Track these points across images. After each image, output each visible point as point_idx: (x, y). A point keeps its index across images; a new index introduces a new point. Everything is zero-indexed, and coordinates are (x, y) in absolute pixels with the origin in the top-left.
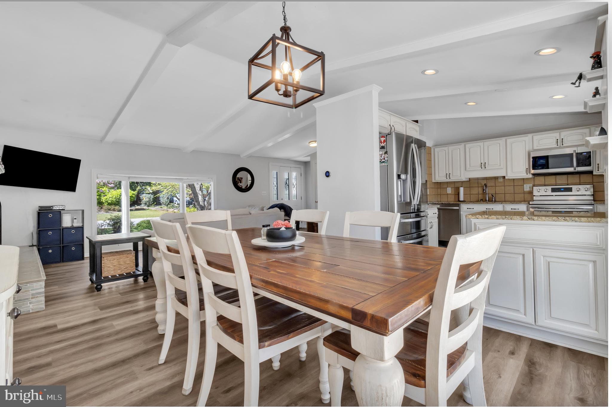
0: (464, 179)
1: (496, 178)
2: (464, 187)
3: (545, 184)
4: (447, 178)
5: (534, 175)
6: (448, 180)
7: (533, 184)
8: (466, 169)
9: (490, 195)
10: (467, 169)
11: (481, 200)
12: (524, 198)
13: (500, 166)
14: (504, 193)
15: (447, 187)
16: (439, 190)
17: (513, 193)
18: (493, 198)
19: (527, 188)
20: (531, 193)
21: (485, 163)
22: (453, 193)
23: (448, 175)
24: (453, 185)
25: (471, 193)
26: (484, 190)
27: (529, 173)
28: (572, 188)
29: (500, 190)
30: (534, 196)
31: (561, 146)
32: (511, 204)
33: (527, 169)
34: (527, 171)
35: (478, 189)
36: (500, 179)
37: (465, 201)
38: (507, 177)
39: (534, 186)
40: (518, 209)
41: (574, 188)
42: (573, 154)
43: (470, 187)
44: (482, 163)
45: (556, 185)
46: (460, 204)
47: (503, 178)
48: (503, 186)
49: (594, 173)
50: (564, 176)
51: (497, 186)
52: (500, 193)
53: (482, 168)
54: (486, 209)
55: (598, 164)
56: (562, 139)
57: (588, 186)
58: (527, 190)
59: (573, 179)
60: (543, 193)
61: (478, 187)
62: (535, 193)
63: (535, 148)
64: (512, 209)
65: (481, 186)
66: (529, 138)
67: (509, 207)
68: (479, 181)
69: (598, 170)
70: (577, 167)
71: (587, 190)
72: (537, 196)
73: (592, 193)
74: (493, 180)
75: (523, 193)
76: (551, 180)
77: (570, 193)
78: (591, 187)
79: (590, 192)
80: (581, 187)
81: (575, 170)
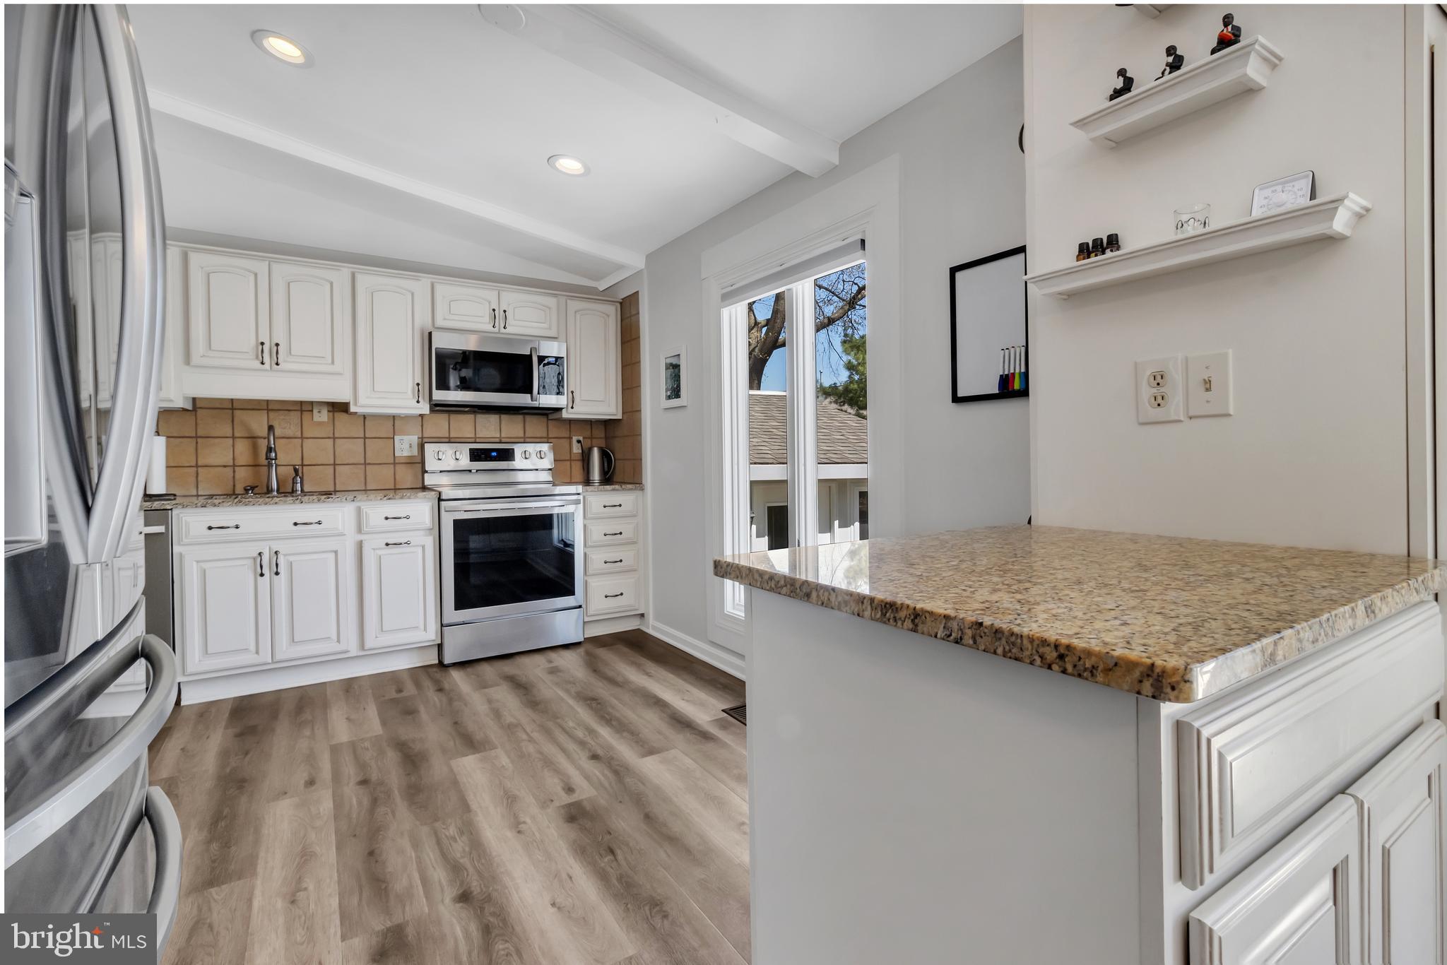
0: (174, 401)
1: (304, 408)
2: (168, 437)
3: (449, 438)
5: (437, 407)
7: (420, 436)
8: (187, 359)
9: (286, 470)
10: (195, 359)
11: (248, 490)
12: (395, 478)
13: (333, 362)
17: (363, 462)
18: (294, 483)
19: (405, 445)
20: (418, 463)
21: (277, 345)
25: (200, 463)
26: (270, 450)
27: (424, 398)
28: (513, 449)
29: (317, 451)
30: (427, 472)
31: (503, 330)
32: (385, 502)
33: (420, 383)
34: (419, 391)
35: (233, 446)
36: (326, 412)
37: (175, 495)
38: (356, 404)
39: (425, 440)
40: (407, 517)
41: (518, 450)
42: (530, 357)
43: (197, 437)
44: (262, 344)
45: (478, 440)
46: (171, 509)
47: (340, 408)
48: (329, 438)
49: (565, 415)
50: (493, 418)
51: (309, 436)
52: (319, 463)
53: (262, 363)
54: (296, 524)
55: (572, 392)
56: (505, 311)
57: (545, 447)
58: (406, 454)
59: (511, 427)
60: (449, 464)
61: (233, 437)
62: (431, 464)
63: (440, 322)
64: (387, 518)
65: (247, 435)
66: (421, 285)
67: (377, 510)
68: (237, 413)
69: (572, 408)
70: (539, 393)
71: (542, 456)
72: (433, 472)
73: (552, 464)
74: (295, 416)
75: (392, 464)
76: (464, 425)
77: (513, 465)
78: (550, 448)
79: (548, 462)
80: (531, 448)
81: (535, 402)
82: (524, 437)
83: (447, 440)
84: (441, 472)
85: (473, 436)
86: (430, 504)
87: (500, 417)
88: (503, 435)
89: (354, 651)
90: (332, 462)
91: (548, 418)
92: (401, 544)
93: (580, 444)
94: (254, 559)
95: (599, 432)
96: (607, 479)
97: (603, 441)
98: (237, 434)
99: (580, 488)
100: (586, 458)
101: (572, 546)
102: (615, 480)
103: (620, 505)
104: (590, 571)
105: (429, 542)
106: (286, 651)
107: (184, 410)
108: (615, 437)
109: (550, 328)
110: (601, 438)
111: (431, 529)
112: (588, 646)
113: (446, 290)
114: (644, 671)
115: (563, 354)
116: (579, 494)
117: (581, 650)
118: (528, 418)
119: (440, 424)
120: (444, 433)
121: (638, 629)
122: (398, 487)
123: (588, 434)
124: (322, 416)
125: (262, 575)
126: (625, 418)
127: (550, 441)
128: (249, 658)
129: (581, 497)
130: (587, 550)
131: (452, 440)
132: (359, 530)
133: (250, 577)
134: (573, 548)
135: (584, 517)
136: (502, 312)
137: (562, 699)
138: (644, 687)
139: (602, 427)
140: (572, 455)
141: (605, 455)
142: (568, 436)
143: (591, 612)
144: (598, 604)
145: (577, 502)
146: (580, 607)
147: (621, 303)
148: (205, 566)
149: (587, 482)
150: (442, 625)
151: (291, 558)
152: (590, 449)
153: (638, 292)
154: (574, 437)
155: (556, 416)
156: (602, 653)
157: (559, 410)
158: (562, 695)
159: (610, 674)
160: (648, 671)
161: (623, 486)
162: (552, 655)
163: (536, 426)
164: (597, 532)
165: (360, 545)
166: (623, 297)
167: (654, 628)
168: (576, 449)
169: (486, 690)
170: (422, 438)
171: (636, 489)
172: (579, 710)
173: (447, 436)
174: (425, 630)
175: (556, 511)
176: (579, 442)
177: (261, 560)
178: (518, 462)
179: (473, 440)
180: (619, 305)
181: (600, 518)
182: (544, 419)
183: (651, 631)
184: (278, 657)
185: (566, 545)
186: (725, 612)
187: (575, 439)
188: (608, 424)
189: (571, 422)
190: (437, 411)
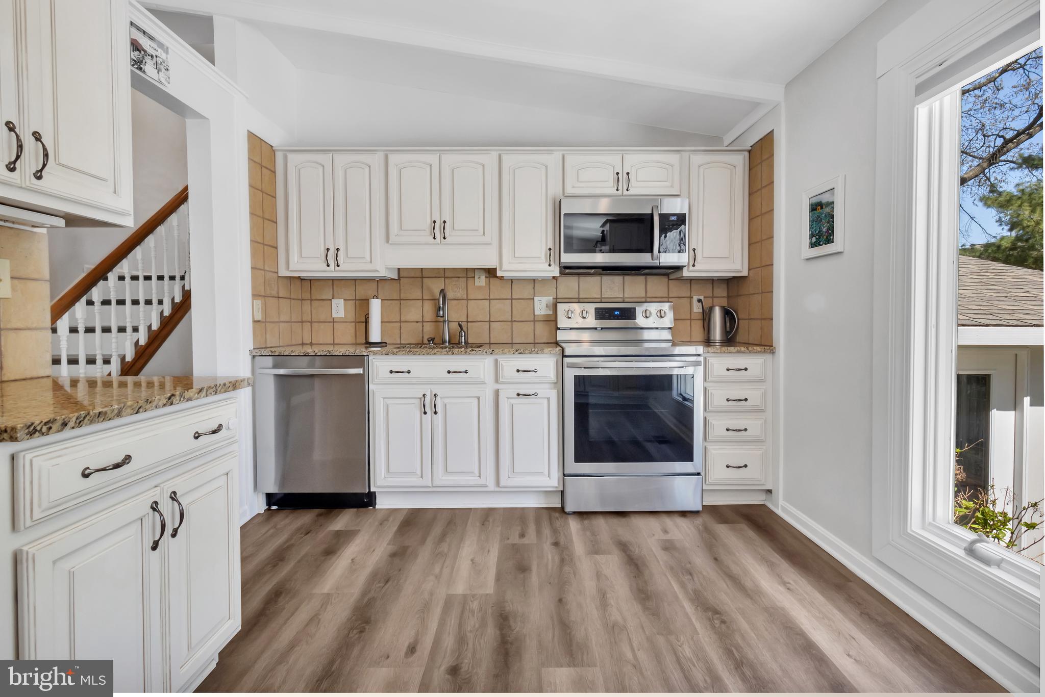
0: (382, 271)
1: (468, 273)
2: (382, 300)
3: (579, 298)
4: (328, 265)
5: (567, 269)
6: (332, 272)
7: (555, 297)
8: (387, 238)
9: (455, 326)
10: (392, 238)
11: (429, 341)
12: (534, 334)
13: (484, 234)
14: (487, 319)
15: (331, 298)
16: (307, 306)
17: (510, 319)
18: (460, 336)
19: (543, 305)
20: (552, 321)
21: (445, 222)
22: (351, 317)
23: (332, 255)
24: (349, 293)
25: (403, 319)
26: (439, 309)
27: (555, 262)
28: (635, 309)
29: (478, 310)
30: (559, 329)
31: (626, 193)
32: (517, 355)
33: (551, 248)
34: (550, 255)
35: (423, 307)
36: (484, 277)
37: (386, 343)
38: (501, 270)
39: (558, 300)
40: (535, 371)
41: (639, 310)
42: (652, 215)
43: (400, 300)
44: (435, 222)
45: (603, 300)
46: (367, 355)
47: (491, 273)
48: (486, 299)
49: (686, 273)
50: (617, 280)
51: (472, 298)
52: (479, 320)
53: (434, 238)
54: (449, 372)
55: (694, 250)
56: (628, 174)
57: (666, 307)
58: (543, 312)
59: (633, 287)
60: (578, 322)
61: (423, 300)
62: (562, 322)
63: (570, 191)
64: (518, 371)
65: (431, 298)
66: (553, 159)
67: (511, 363)
68: (425, 280)
69: (694, 265)
70: (659, 252)
71: (663, 316)
72: (565, 329)
73: (671, 323)
74: (462, 282)
75: (532, 321)
76: (591, 285)
77: (635, 324)
78: (670, 308)
79: (668, 321)
80: (653, 308)
81: (655, 261)
82: (646, 297)
83: (577, 300)
84: (571, 329)
85: (599, 297)
86: (555, 359)
87: (624, 279)
88: (626, 295)
89: (492, 486)
90: (488, 319)
91: (668, 278)
92: (530, 395)
93: (700, 304)
94: (420, 399)
95: (721, 291)
96: (729, 340)
97: (726, 300)
98: (424, 298)
99: (700, 349)
100: (706, 317)
101: (692, 401)
102: (737, 341)
103: (746, 369)
104: (710, 437)
105: (553, 395)
106: (442, 479)
107: (392, 279)
108: (739, 296)
109: (672, 186)
110: (724, 297)
111: (556, 383)
112: (706, 518)
113: (574, 159)
114: (779, 575)
115: (686, 211)
116: (699, 355)
117: (699, 521)
118: (651, 279)
119: (570, 285)
120: (574, 294)
121: (764, 505)
122: (536, 341)
123: (710, 293)
124: (481, 280)
125: (425, 413)
126: (751, 275)
127: (670, 300)
128: (415, 480)
129: (701, 359)
130: (707, 415)
131: (581, 300)
132: (497, 381)
133: (418, 413)
134: (693, 404)
135: (705, 380)
136: (625, 175)
137: (676, 597)
138: (783, 609)
139: (725, 286)
140: (692, 314)
141: (727, 314)
142: (688, 295)
143: (710, 481)
144: (718, 473)
145: (697, 364)
146: (699, 474)
147: (749, 151)
148: (389, 402)
149: (708, 342)
150: (564, 475)
151: (446, 401)
152: (711, 309)
153: (772, 131)
154: (694, 297)
155: (677, 275)
156: (722, 530)
157: (679, 268)
158: (676, 589)
159: (735, 569)
160: (787, 580)
161: (750, 349)
162: (668, 521)
163: (656, 285)
164: (719, 396)
165: (497, 393)
166: (752, 144)
167: (784, 509)
168: (697, 308)
169: (597, 556)
170: (556, 299)
171: (765, 352)
172: (698, 625)
173: (577, 296)
174: (549, 476)
175: (675, 372)
176: (699, 301)
177: (424, 400)
178: (640, 321)
179: (599, 300)
180: (747, 154)
181: (720, 381)
182: (664, 279)
183: (779, 512)
184: (436, 483)
185: (685, 399)
186: (909, 531)
187: (695, 298)
188: (732, 283)
189: (691, 281)
190: (568, 274)
